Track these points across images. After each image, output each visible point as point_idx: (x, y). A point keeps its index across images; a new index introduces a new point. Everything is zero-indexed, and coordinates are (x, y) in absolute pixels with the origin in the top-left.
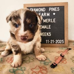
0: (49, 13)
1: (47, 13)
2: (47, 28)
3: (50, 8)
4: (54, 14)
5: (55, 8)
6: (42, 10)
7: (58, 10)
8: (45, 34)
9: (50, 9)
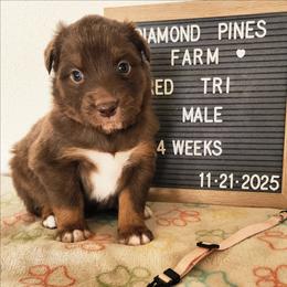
0: (217, 50)
1: (209, 50)
2: (206, 121)
3: (220, 25)
4: (241, 53)
5: (248, 23)
6: (186, 34)
7: (261, 32)
8: (196, 148)
9: (220, 31)
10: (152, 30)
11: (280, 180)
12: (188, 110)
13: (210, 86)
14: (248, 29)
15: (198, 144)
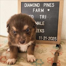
2: (41, 25)
3: (44, 4)
4: (49, 10)
5: (50, 3)
6: (37, 5)
7: (53, 6)
8: (38, 31)
10: (29, 4)
11: (57, 38)
12: (37, 22)
13: (42, 17)
14: (50, 5)
15: (39, 30)
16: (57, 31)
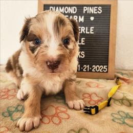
0: (83, 17)
1: (80, 17)
3: (84, 8)
4: (92, 18)
5: (95, 7)
6: (71, 10)
7: (100, 11)
9: (84, 10)
10: (57, 8)
11: (107, 68)
16: (108, 56)
